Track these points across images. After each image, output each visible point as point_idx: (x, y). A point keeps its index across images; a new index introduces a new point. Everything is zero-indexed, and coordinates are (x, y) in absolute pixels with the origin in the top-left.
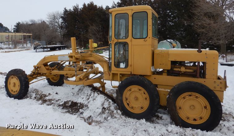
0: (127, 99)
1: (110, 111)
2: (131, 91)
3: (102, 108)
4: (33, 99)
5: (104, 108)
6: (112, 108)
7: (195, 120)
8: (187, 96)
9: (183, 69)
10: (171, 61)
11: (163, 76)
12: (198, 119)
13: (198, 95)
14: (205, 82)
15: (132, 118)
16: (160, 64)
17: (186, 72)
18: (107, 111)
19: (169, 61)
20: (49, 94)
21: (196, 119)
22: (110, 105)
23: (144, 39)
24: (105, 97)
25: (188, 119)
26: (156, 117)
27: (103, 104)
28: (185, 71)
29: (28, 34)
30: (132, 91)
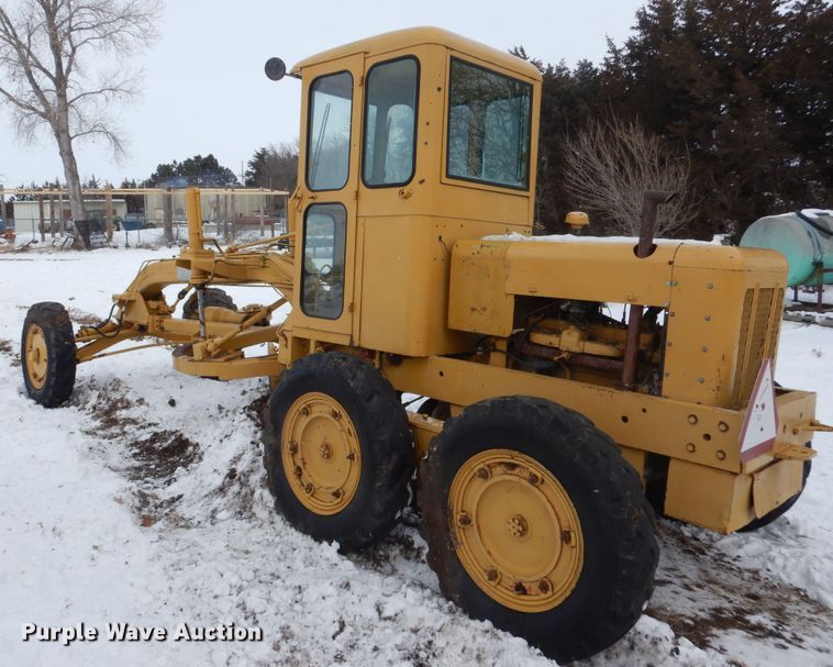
0: (294, 450)
1: (244, 491)
2: (308, 414)
3: (226, 471)
4: (87, 411)
5: (232, 475)
6: (255, 479)
7: (520, 589)
8: (499, 470)
9: (570, 340)
10: (517, 297)
11: (488, 367)
12: (535, 588)
13: (537, 469)
14: (644, 410)
15: (301, 531)
16: (473, 309)
17: (583, 354)
18: (236, 488)
19: (507, 295)
20: (141, 401)
21: (526, 586)
22: (256, 464)
23: (398, 189)
24: (256, 432)
25: (490, 579)
26: (402, 547)
27: (236, 459)
28: (575, 349)
29: (277, 192)
30: (313, 416)
